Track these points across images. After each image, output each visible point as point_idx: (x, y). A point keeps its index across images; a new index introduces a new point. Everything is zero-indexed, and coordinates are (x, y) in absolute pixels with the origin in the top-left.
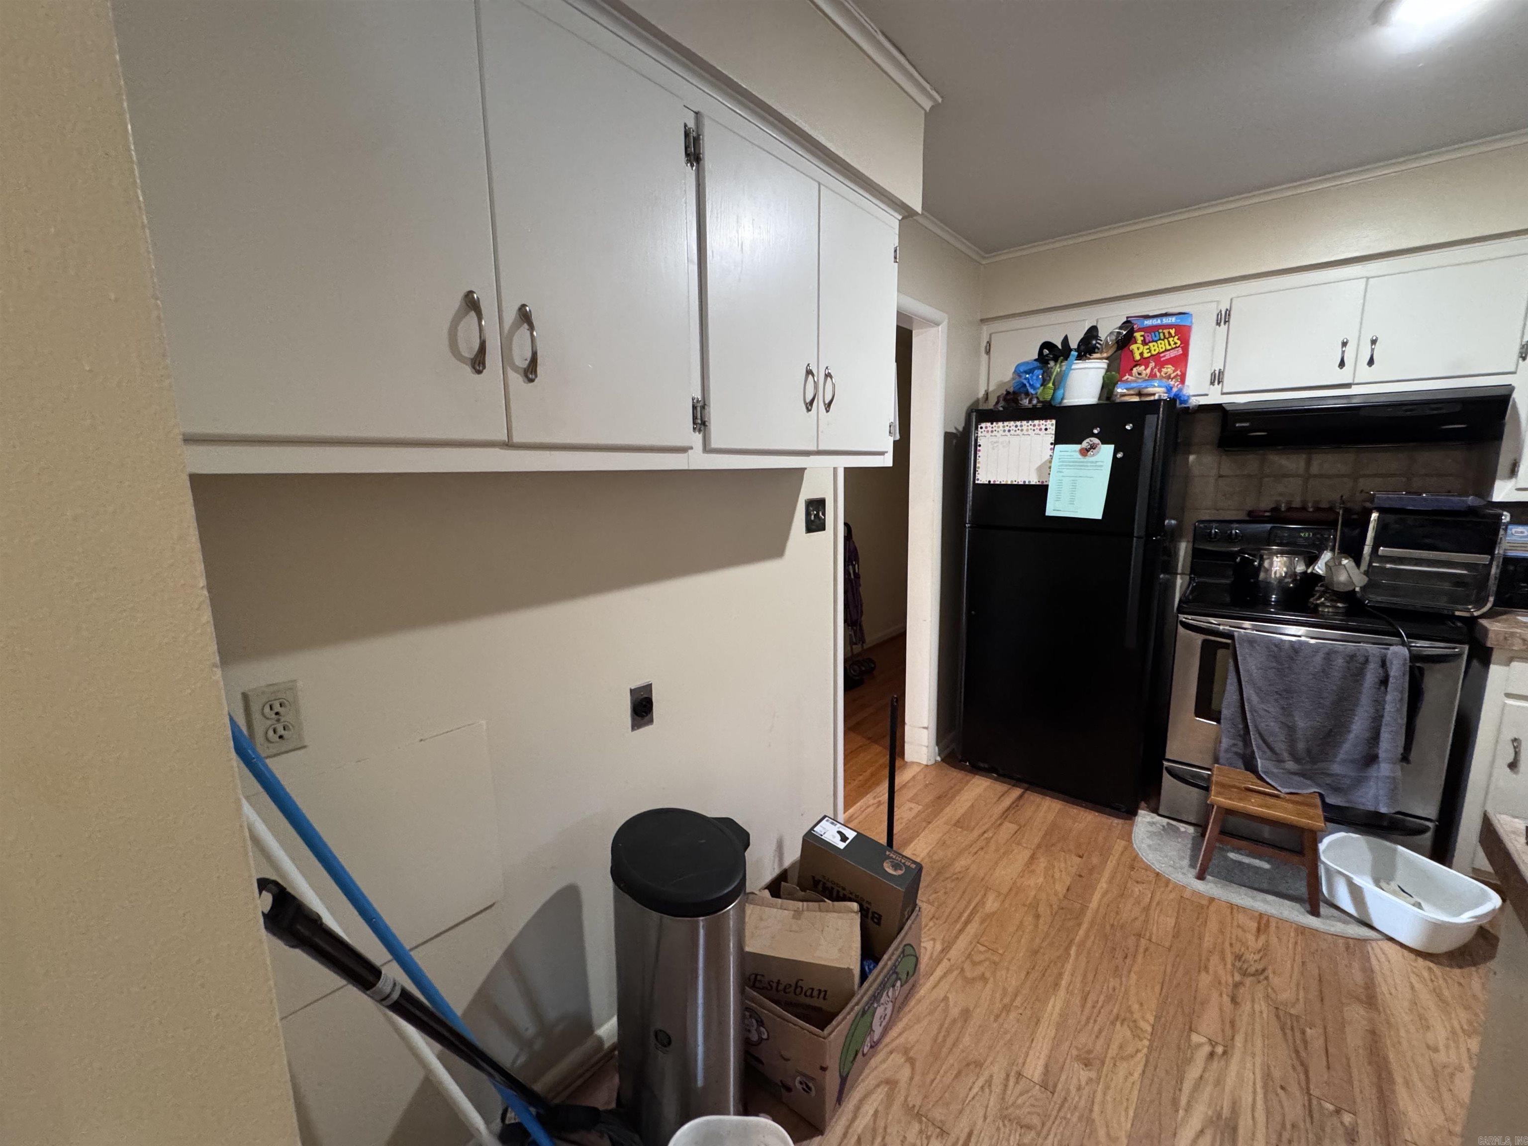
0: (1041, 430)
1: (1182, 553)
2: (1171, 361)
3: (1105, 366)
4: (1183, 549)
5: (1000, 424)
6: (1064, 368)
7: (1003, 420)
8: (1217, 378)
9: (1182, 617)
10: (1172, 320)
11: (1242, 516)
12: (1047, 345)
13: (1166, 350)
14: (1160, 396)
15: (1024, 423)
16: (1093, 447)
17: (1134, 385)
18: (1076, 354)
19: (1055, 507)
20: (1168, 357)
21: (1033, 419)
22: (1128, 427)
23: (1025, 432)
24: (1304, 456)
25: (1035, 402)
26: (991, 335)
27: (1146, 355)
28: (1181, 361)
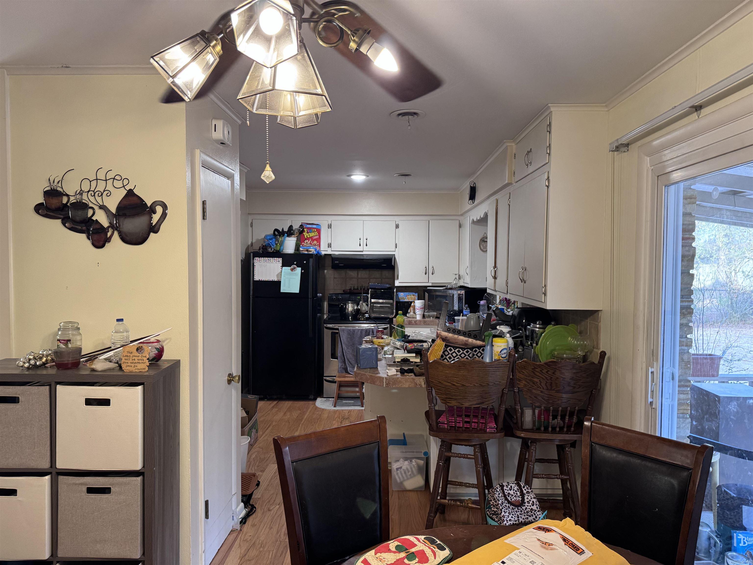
0: (277, 261)
1: (325, 306)
2: (316, 240)
3: (296, 239)
4: (326, 304)
5: (262, 258)
6: (283, 239)
7: (264, 257)
8: (330, 246)
9: (325, 325)
10: (315, 226)
11: (342, 292)
12: (276, 230)
13: (314, 236)
14: (313, 252)
15: (271, 258)
16: (295, 268)
17: (305, 247)
18: (286, 235)
19: (284, 289)
20: (315, 238)
21: (274, 257)
22: (305, 262)
23: (271, 262)
24: (356, 271)
25: (273, 250)
26: (252, 220)
27: (308, 237)
28: (319, 240)
